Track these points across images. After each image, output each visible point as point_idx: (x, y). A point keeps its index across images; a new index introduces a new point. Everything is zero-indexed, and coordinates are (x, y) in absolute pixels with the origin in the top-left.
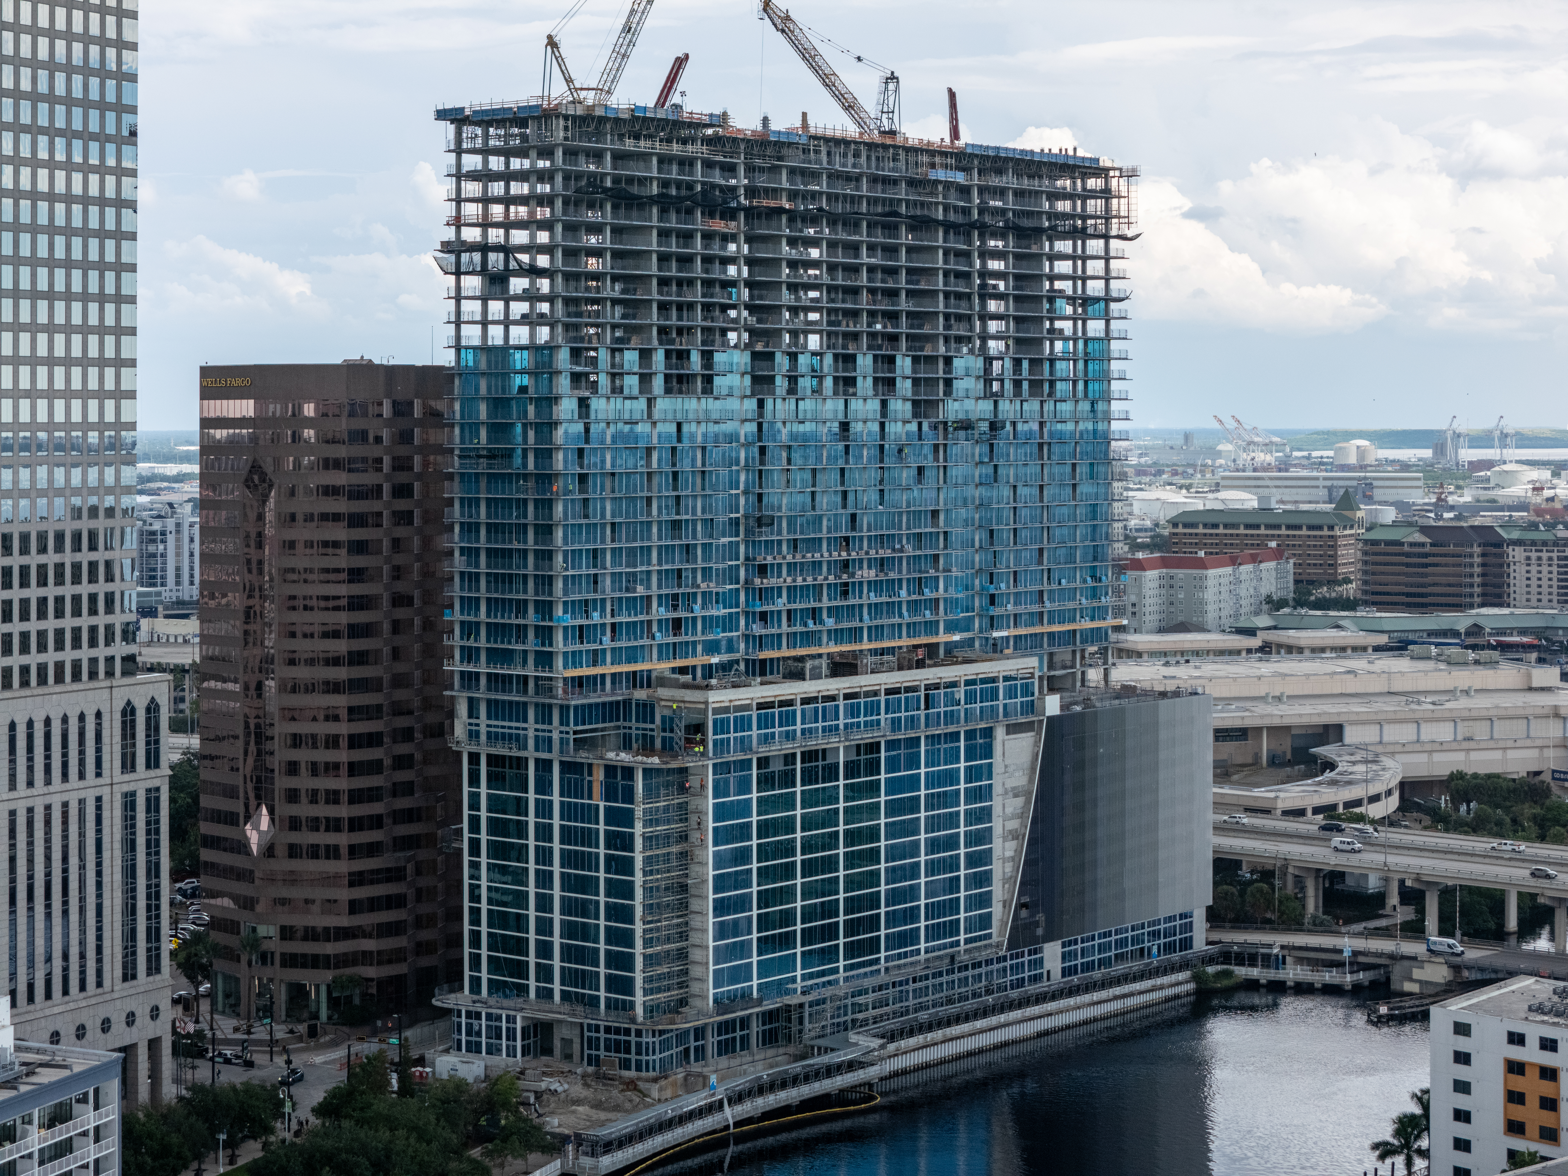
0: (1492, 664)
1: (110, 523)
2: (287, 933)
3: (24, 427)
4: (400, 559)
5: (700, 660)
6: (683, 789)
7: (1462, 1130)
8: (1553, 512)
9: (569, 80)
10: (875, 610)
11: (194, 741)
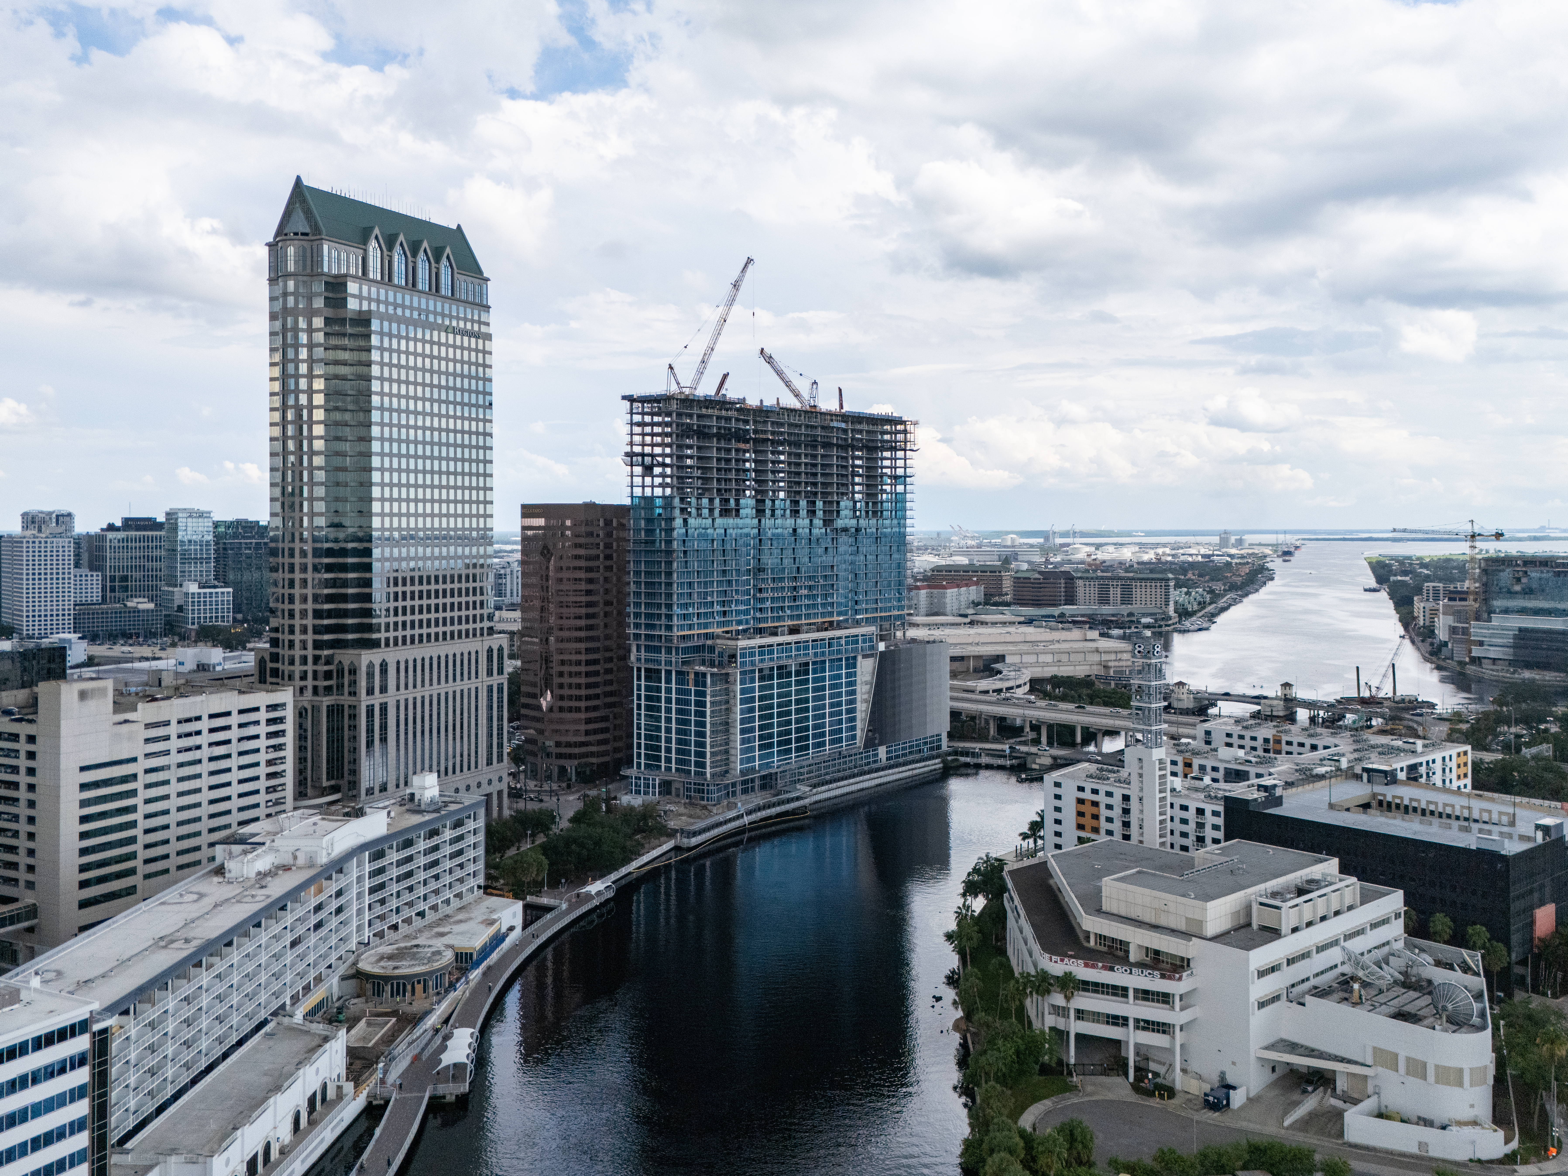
0: (1069, 629)
1: (482, 570)
2: (558, 744)
3: (444, 529)
4: (608, 586)
5: (734, 628)
6: (727, 682)
7: (1058, 828)
8: (1096, 565)
9: (678, 384)
10: (808, 606)
11: (519, 663)
